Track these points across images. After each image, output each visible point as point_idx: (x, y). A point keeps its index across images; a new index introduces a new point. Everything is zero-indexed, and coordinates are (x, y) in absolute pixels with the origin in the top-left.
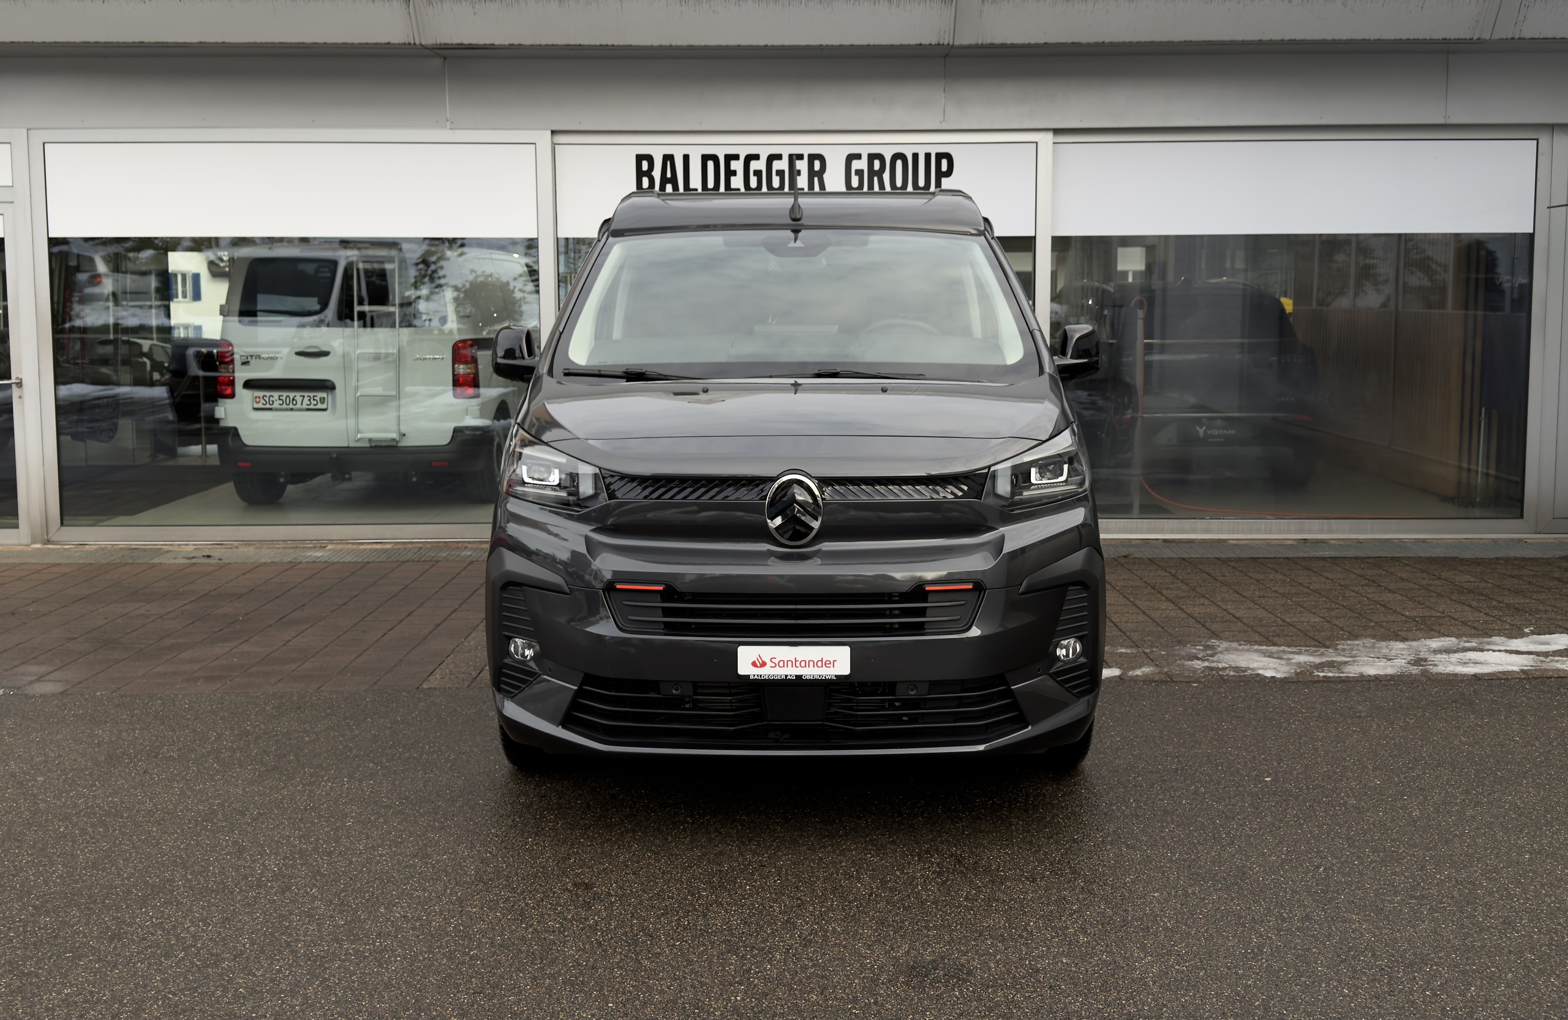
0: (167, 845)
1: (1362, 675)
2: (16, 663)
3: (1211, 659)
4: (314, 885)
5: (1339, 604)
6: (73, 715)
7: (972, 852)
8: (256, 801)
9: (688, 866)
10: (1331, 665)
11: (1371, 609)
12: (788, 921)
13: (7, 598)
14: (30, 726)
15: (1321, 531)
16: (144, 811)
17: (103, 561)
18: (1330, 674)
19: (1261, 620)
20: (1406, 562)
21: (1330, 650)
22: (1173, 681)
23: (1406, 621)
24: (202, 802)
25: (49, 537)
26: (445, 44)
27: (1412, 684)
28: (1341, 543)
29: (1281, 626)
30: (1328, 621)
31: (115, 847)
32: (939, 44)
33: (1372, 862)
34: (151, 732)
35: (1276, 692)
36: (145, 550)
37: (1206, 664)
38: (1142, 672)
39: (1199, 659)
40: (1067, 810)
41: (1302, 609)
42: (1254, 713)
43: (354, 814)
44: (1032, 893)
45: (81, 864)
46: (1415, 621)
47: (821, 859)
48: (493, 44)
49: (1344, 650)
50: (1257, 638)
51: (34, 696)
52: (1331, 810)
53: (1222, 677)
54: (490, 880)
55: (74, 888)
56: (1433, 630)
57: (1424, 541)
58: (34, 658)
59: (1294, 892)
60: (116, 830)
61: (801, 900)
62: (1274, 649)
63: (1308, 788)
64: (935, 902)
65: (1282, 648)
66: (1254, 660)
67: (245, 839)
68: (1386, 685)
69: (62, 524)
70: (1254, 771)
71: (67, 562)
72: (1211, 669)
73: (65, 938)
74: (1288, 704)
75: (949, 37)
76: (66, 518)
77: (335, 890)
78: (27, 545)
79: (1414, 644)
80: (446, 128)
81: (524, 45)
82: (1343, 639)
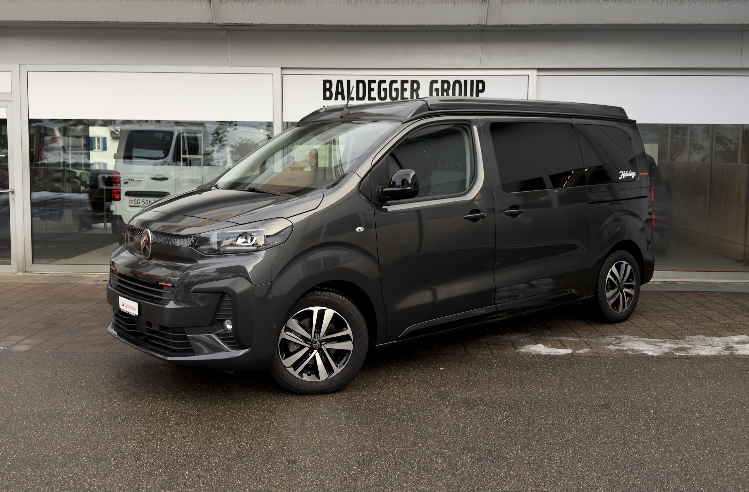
0: (77, 434)
1: (699, 355)
2: (6, 335)
3: (619, 345)
4: (152, 458)
5: (685, 316)
6: (34, 363)
7: (496, 449)
8: (124, 410)
9: (347, 452)
10: (682, 349)
11: (701, 319)
12: (399, 484)
13: (4, 300)
14: (12, 368)
15: (674, 278)
16: (67, 415)
17: (53, 282)
18: (682, 354)
19: (644, 324)
20: (718, 294)
21: (682, 341)
22: (600, 357)
23: (720, 326)
24: (96, 411)
25: (26, 269)
26: (228, 24)
27: (726, 360)
28: (684, 284)
29: (655, 328)
30: (680, 326)
31: (51, 434)
32: (479, 25)
33: (710, 459)
34: (72, 373)
35: (654, 363)
36: (74, 277)
37: (617, 347)
38: (583, 351)
39: (613, 345)
40: (546, 426)
41: (666, 319)
42: (643, 375)
43: (174, 419)
44: (529, 472)
45: (33, 442)
46: (725, 326)
47: (416, 450)
48: (253, 24)
49: (689, 341)
50: (643, 334)
51: (14, 352)
52: (686, 429)
53: (625, 355)
54: (244, 457)
55: (29, 456)
56: (735, 331)
57: (727, 283)
58: (15, 332)
59: (669, 474)
60: (52, 425)
61: (406, 473)
62: (652, 340)
63: (673, 416)
64: (477, 476)
65: (656, 340)
66: (642, 346)
67: (118, 431)
68: (712, 361)
69: (33, 263)
70: (645, 406)
71: (35, 282)
72: (620, 350)
73: (23, 483)
74: (661, 370)
75: (484, 21)
76: (35, 260)
77: (163, 460)
78: (15, 273)
79: (725, 338)
80: (228, 66)
81: (268, 24)
82: (688, 335)
